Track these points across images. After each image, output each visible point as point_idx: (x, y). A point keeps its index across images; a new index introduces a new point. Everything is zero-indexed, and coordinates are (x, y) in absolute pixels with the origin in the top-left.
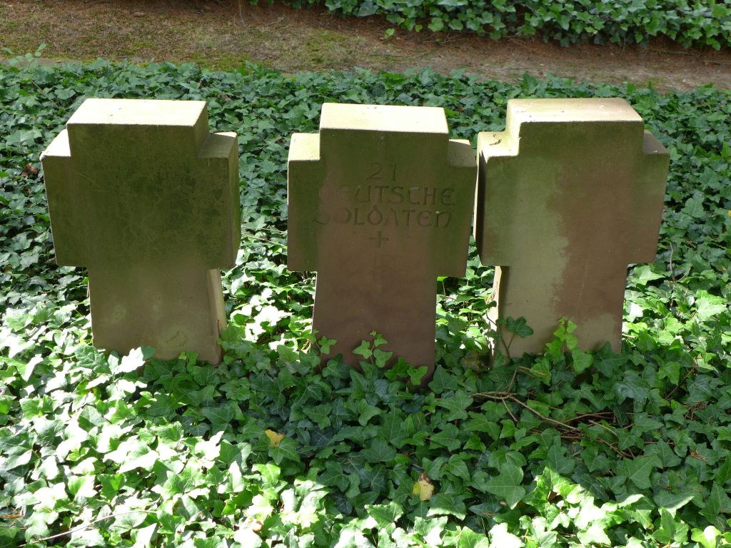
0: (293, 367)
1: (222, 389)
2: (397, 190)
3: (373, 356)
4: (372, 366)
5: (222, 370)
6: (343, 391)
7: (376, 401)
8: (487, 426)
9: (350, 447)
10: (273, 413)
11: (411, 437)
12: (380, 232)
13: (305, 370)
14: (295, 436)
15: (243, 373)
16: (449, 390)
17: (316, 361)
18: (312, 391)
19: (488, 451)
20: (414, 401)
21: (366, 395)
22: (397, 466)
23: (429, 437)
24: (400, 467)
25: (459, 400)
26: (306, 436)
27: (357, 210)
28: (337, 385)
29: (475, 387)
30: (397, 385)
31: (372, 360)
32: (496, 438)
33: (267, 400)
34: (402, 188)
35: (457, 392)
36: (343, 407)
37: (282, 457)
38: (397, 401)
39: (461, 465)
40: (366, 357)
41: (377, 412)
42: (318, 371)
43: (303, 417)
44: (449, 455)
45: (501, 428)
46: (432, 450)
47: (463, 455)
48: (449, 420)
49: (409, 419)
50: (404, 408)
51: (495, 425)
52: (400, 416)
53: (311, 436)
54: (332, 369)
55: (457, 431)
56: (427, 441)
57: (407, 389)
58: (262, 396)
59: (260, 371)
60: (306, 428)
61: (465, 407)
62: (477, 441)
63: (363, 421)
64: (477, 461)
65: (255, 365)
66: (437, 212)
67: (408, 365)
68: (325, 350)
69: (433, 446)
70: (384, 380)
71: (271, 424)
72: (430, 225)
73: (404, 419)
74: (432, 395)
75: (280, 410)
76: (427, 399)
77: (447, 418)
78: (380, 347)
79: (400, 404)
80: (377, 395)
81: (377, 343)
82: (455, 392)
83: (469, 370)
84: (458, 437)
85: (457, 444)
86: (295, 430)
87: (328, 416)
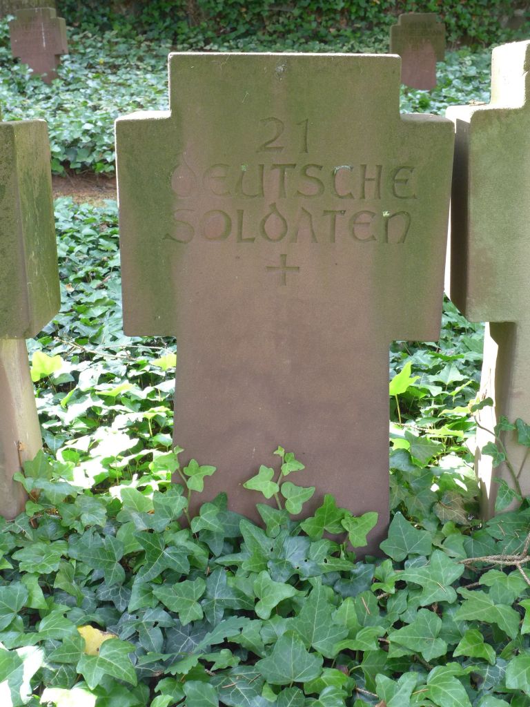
0: (144, 520)
1: (16, 556)
2: (311, 172)
3: (280, 493)
4: (278, 513)
5: (21, 525)
6: (229, 559)
7: (286, 574)
8: (494, 612)
9: (239, 659)
10: (102, 599)
11: (351, 636)
12: (283, 256)
13: (162, 523)
14: (135, 637)
15: (60, 533)
16: (417, 555)
17: (179, 504)
18: (173, 558)
19: (499, 660)
20: (356, 576)
21: (270, 564)
22: (326, 691)
23: (386, 635)
24: (332, 692)
25: (439, 569)
26: (156, 637)
27: (241, 213)
28: (217, 548)
29: (462, 549)
30: (323, 547)
31: (279, 502)
32: (513, 634)
33: (94, 577)
34: (320, 167)
35: (432, 558)
36: (227, 586)
37: (101, 675)
38: (325, 575)
39: (451, 686)
40: (268, 495)
41: (288, 592)
42: (183, 523)
43: (154, 603)
44: (425, 668)
45: (522, 617)
46: (393, 660)
47: (453, 667)
48: (423, 605)
49: (347, 605)
50: (337, 588)
51: (509, 609)
52: (331, 601)
53: (165, 637)
54: (208, 519)
55: (439, 623)
56: (383, 645)
57: (343, 554)
58: (86, 571)
59: (86, 529)
60: (156, 623)
61: (450, 581)
62: (478, 641)
63: (263, 611)
64: (481, 680)
65: (79, 519)
66: (386, 214)
67: (343, 510)
68: (196, 484)
69: (395, 653)
70: (302, 538)
71: (97, 618)
72: (373, 238)
73: (338, 605)
74: (389, 563)
75: (115, 593)
76: (379, 571)
77: (417, 601)
78: (293, 477)
79: (331, 580)
80: (289, 564)
81: (286, 469)
82: (428, 557)
83: (449, 523)
84: (441, 635)
85: (441, 648)
86: (137, 627)
87: (199, 601)
